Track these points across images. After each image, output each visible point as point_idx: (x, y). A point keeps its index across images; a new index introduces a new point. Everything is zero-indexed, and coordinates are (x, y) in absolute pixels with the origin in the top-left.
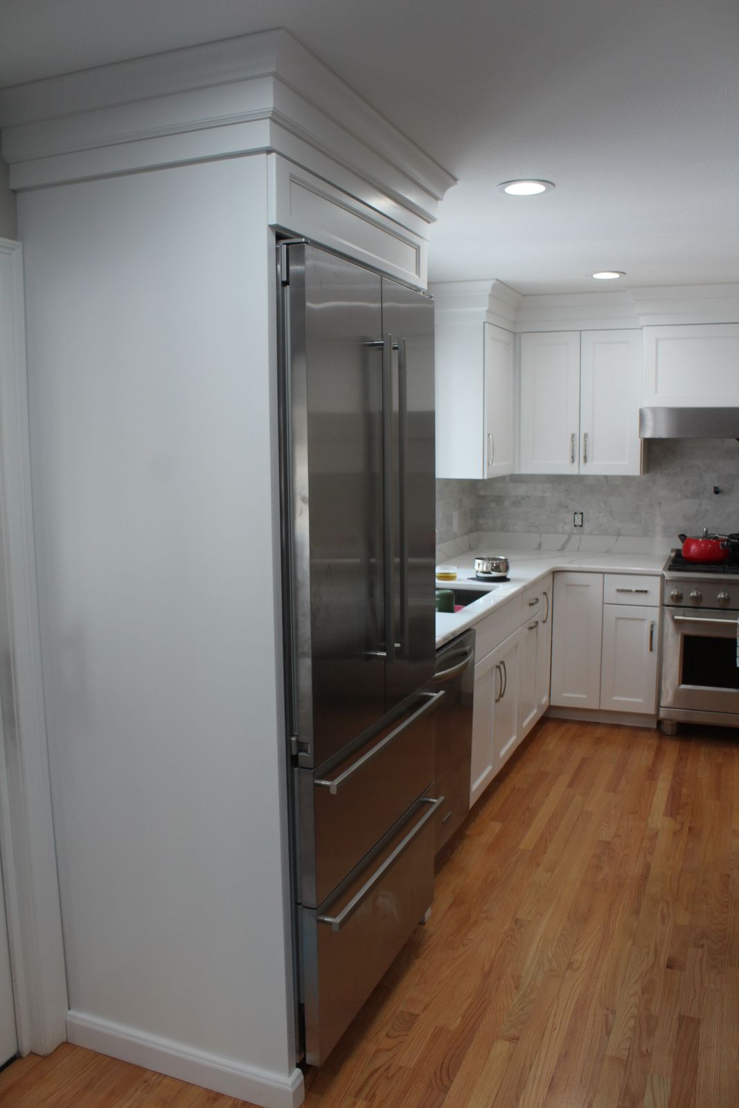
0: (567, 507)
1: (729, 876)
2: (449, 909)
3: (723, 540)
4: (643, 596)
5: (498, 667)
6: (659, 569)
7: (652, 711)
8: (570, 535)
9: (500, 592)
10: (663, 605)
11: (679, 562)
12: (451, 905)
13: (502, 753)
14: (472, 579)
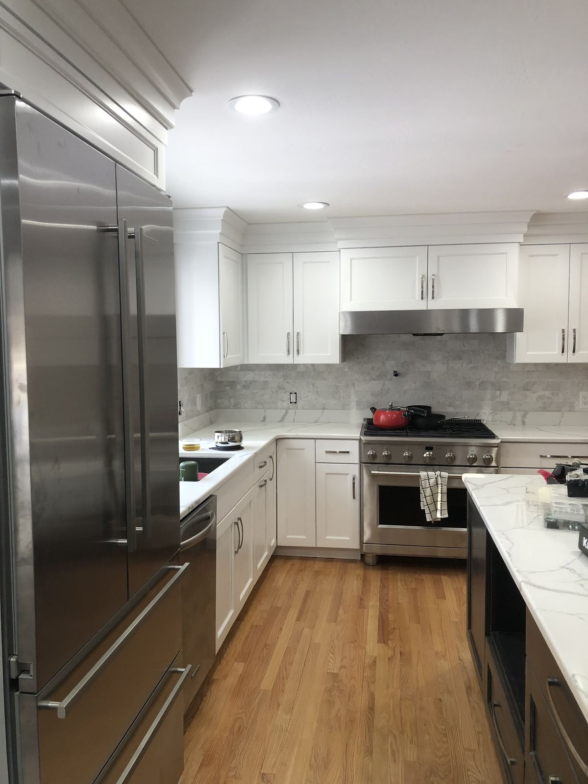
0: (284, 389)
1: (440, 700)
2: (200, 769)
3: (404, 411)
4: (346, 455)
5: (236, 523)
6: (357, 434)
7: (357, 546)
8: (288, 409)
9: (236, 460)
10: (361, 463)
11: (371, 428)
12: (202, 765)
13: (241, 596)
14: (213, 448)
